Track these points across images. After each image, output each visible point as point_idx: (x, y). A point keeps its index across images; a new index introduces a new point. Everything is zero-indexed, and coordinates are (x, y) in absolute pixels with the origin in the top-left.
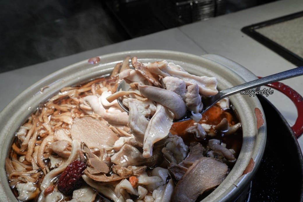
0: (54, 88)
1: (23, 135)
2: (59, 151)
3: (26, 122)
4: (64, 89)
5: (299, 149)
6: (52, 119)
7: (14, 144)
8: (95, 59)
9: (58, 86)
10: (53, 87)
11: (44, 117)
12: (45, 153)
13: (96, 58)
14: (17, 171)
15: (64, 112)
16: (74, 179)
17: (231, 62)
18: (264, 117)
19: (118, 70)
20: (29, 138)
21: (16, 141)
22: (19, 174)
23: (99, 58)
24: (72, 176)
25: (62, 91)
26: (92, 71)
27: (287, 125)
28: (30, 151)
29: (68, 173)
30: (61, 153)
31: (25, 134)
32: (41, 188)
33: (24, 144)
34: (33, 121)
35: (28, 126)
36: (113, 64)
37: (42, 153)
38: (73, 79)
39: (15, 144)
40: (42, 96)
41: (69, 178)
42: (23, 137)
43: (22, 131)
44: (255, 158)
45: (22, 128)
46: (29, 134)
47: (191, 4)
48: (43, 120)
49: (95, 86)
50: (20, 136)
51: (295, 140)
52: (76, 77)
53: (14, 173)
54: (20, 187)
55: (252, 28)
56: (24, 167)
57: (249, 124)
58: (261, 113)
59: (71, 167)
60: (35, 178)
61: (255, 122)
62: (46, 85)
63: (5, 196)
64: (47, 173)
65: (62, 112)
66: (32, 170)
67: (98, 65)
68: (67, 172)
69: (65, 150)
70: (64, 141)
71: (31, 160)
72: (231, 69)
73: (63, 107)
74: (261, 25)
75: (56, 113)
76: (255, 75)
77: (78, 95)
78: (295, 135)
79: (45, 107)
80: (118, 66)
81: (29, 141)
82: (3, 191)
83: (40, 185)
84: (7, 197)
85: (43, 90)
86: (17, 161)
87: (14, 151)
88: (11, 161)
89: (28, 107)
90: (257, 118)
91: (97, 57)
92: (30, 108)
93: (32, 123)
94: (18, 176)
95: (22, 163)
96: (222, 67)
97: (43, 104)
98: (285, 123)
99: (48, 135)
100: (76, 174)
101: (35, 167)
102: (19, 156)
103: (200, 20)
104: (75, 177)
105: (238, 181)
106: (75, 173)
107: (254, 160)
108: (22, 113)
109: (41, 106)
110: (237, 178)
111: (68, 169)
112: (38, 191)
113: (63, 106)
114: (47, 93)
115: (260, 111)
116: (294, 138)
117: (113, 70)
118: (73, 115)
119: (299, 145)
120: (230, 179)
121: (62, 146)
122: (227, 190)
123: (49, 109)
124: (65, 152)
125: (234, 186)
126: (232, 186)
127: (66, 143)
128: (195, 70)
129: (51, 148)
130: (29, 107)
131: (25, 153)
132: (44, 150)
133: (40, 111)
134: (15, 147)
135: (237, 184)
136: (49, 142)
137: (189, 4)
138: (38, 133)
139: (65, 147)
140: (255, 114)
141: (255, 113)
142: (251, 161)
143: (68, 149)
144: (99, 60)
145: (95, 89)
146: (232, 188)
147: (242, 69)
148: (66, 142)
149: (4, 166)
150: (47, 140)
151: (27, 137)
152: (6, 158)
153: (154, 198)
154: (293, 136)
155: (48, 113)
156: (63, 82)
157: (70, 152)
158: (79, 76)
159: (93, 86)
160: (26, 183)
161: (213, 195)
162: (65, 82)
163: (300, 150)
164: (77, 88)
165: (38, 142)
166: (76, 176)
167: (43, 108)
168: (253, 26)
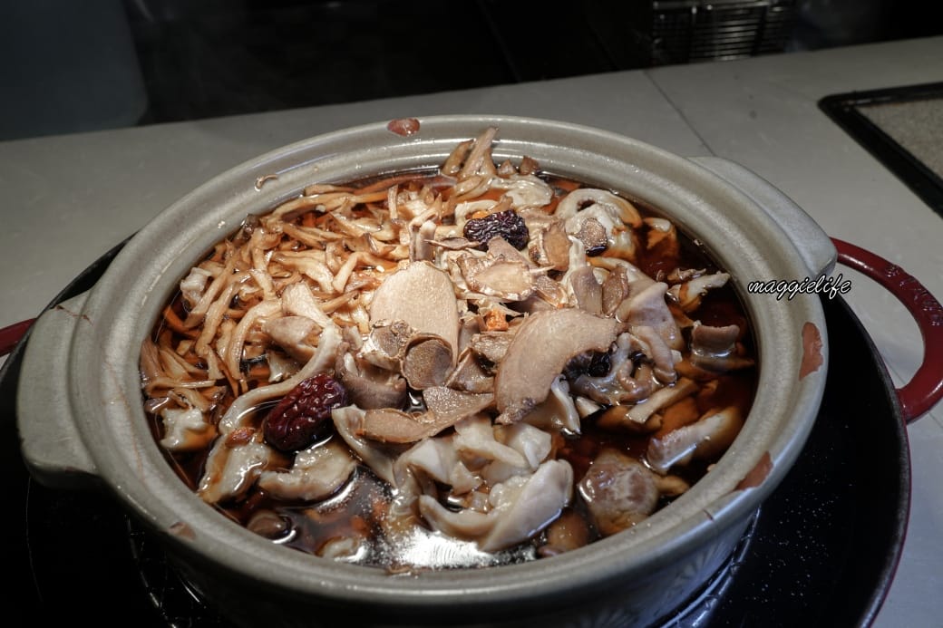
0: (291, 183)
1: (196, 290)
2: (289, 343)
3: (208, 256)
4: (316, 189)
5: (905, 453)
6: (272, 261)
7: (169, 308)
8: (406, 124)
9: (301, 179)
10: (291, 179)
11: (256, 251)
12: (247, 343)
13: (411, 120)
14: (169, 374)
15: (310, 248)
16: (310, 420)
17: (768, 188)
18: (824, 351)
19: (459, 162)
20: (211, 299)
21: (176, 300)
22: (172, 385)
23: (417, 122)
24: (305, 411)
25: (308, 192)
26: (394, 154)
27: (887, 382)
28: (209, 332)
29: (296, 402)
30: (291, 347)
31: (202, 288)
32: (221, 427)
33: (196, 312)
34: (227, 257)
35: (212, 269)
36: (452, 144)
37: (239, 344)
38: (343, 166)
39: (172, 308)
40: (257, 199)
41: (298, 415)
42: (195, 297)
43: (195, 281)
44: (778, 454)
45: (194, 273)
46: (212, 290)
47: (694, 11)
48: (252, 259)
49: (398, 193)
50: (189, 291)
51: (900, 425)
52: (352, 164)
53: (160, 381)
54: (171, 417)
55: (851, 102)
56: (185, 368)
57: (781, 362)
58: (819, 339)
59: (306, 390)
60: (210, 400)
61: (796, 360)
62: (269, 173)
63: (128, 431)
64: (241, 393)
65: (304, 246)
66: (206, 378)
67: (411, 140)
68: (293, 398)
69: (303, 341)
70: (304, 319)
71: (207, 355)
72: (762, 205)
73: (309, 234)
74: (878, 97)
75: (286, 245)
76: (825, 235)
77: (349, 209)
78: (904, 413)
79: (260, 225)
80: (462, 149)
81: (210, 309)
82: (126, 419)
83: (220, 419)
84: (135, 436)
85: (263, 183)
86: (172, 352)
87: (167, 322)
88: (155, 348)
89: (218, 219)
90: (806, 349)
91: (414, 119)
92: (223, 223)
93: (222, 260)
94: (170, 388)
95: (183, 357)
96: (738, 198)
97: (258, 220)
98: (882, 375)
99: (260, 299)
100: (317, 407)
101: (214, 372)
102: (177, 338)
103: (711, 58)
104: (313, 415)
105: (718, 505)
106: (315, 405)
107: (775, 459)
108: (202, 233)
109: (250, 223)
110: (717, 496)
111: (298, 392)
112: (212, 433)
113: (308, 232)
114: (271, 192)
115: (816, 333)
116: (899, 420)
117: (449, 157)
118: (331, 262)
119: (907, 441)
120: (698, 495)
121: (297, 330)
122: (684, 522)
123: (270, 233)
124: (303, 347)
125: (705, 515)
126: (699, 513)
127: (308, 325)
128: (665, 193)
129: (268, 331)
130: (220, 222)
131: (194, 334)
132: (248, 335)
133: (247, 237)
134: (169, 314)
135: (715, 512)
136: (262, 317)
137: (689, 10)
138: (234, 289)
139: (302, 334)
140: (801, 338)
141: (803, 335)
142: (765, 460)
143: (310, 341)
144: (416, 126)
145: (396, 201)
146: (698, 518)
147: (792, 211)
148: (307, 323)
149: (137, 359)
150: (256, 313)
151: (206, 296)
152: (146, 340)
153: (492, 503)
154: (896, 413)
155: (268, 243)
156: (316, 170)
157: (315, 349)
158: (359, 162)
159: (392, 193)
160: (185, 407)
161: (647, 527)
162: (320, 172)
163: (906, 456)
164: (349, 189)
165: (232, 312)
166: (316, 414)
167: (256, 229)
168: (856, 96)
